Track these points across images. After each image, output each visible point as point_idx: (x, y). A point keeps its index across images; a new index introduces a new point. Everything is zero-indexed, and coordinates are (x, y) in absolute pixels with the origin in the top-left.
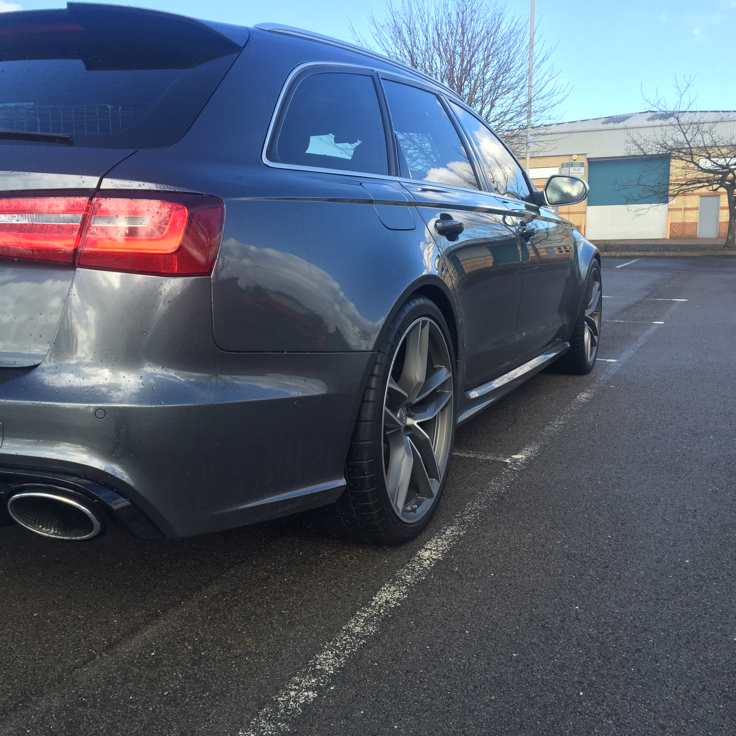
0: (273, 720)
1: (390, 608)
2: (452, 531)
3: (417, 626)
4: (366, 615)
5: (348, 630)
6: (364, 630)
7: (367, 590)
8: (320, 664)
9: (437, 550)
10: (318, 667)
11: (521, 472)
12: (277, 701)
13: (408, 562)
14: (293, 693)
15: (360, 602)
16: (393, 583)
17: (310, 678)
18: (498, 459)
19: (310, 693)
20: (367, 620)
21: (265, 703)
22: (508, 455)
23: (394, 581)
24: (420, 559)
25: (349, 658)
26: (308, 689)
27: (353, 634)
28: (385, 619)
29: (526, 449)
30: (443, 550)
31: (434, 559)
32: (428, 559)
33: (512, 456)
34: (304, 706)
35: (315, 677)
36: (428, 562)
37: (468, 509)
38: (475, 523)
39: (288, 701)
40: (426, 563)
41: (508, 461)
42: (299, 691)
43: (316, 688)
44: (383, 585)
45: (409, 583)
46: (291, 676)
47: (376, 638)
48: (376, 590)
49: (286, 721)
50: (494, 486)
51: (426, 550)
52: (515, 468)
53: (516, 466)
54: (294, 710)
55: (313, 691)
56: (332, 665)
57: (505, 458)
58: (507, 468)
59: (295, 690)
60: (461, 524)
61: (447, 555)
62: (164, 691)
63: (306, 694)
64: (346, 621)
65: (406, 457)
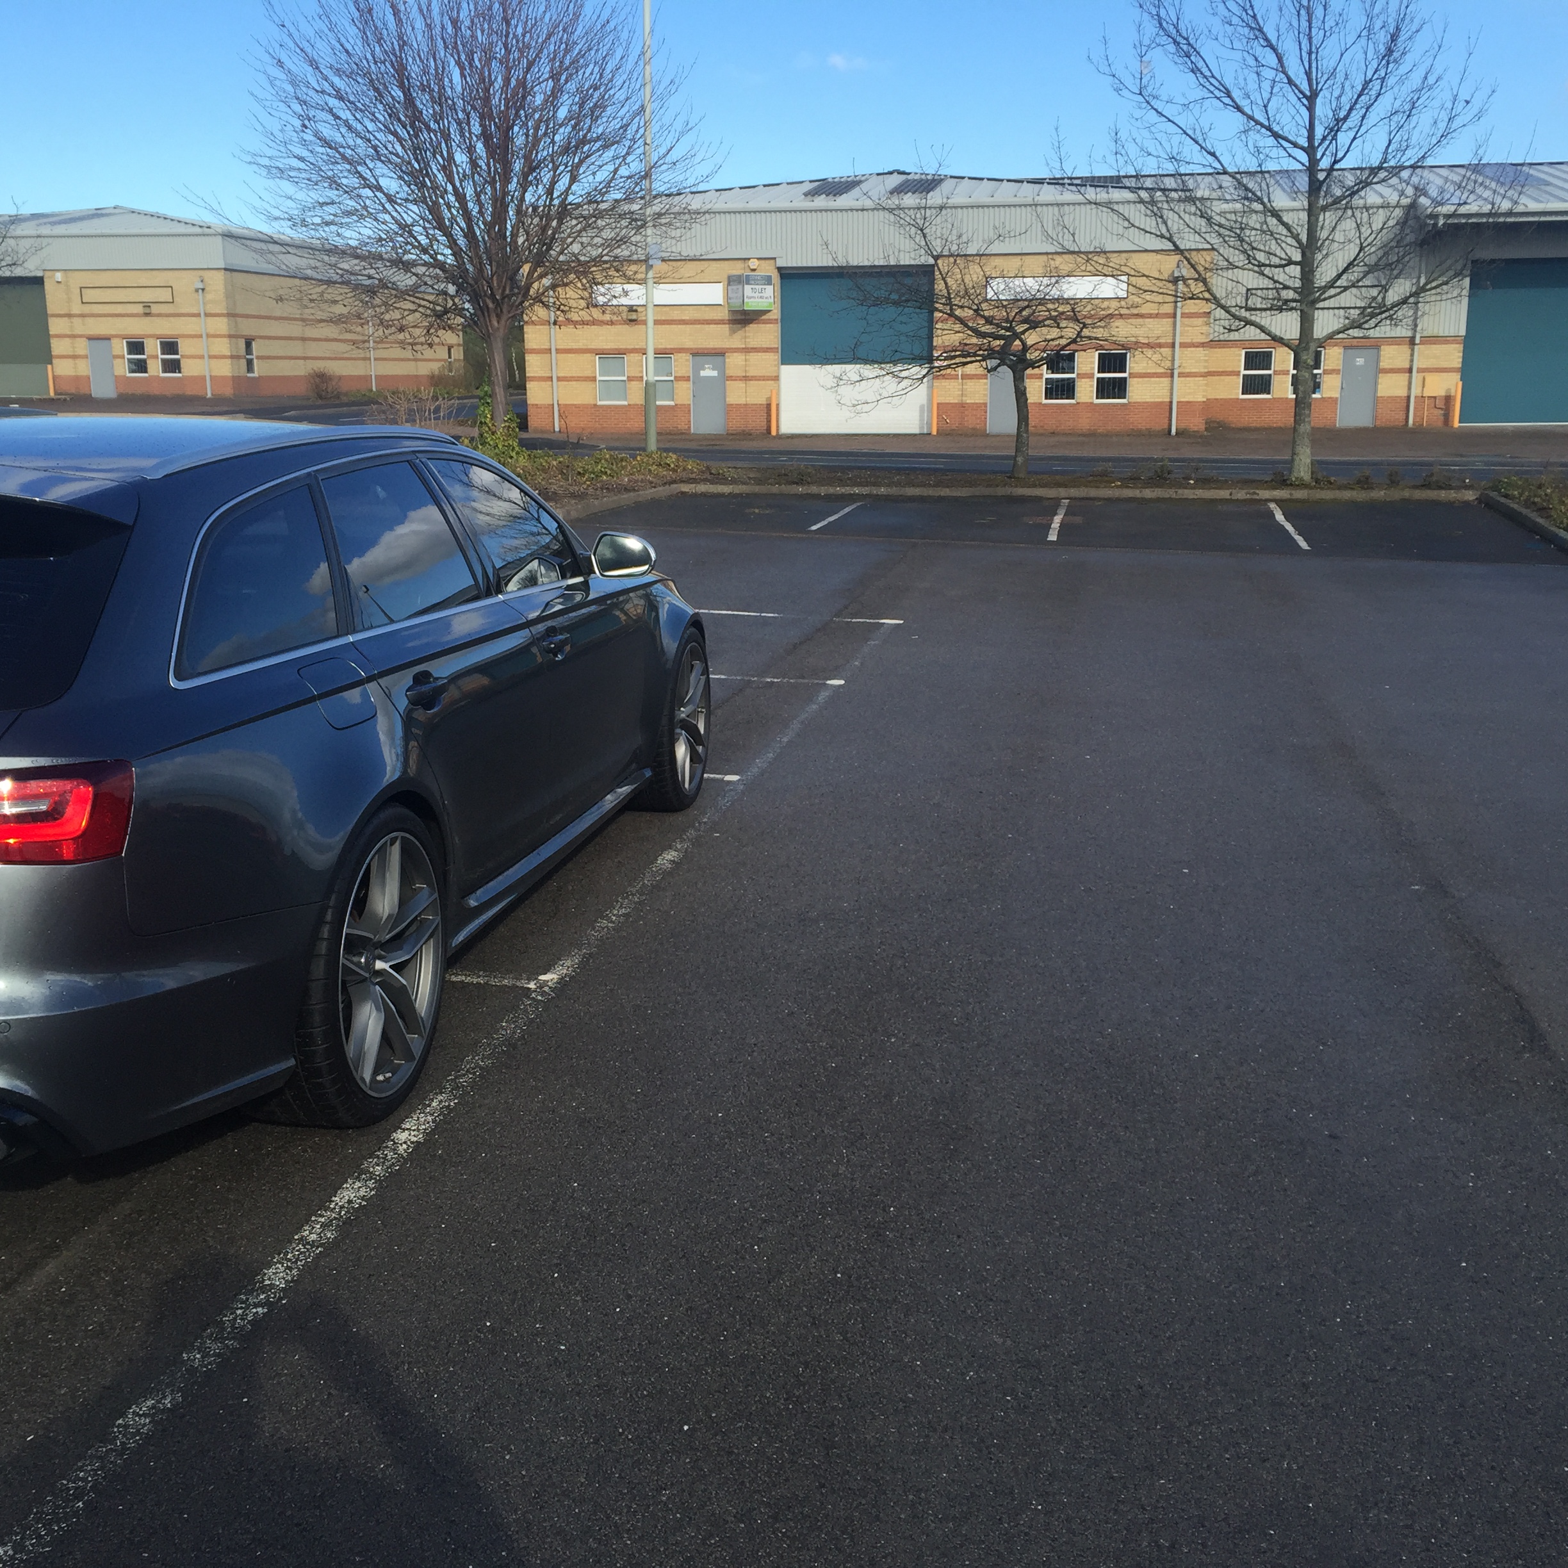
0: (220, 1339)
1: (353, 1207)
2: (441, 1102)
3: (385, 1226)
4: (323, 1220)
5: (301, 1239)
6: (321, 1237)
7: (325, 1190)
8: (269, 1279)
9: (418, 1130)
10: (267, 1282)
11: (547, 1005)
12: (222, 1320)
13: (379, 1150)
14: (239, 1312)
15: (315, 1205)
16: (358, 1179)
17: (258, 1295)
18: (518, 984)
19: (260, 1310)
20: (323, 1225)
21: (208, 1325)
22: (533, 976)
23: (360, 1174)
24: (395, 1143)
25: (303, 1269)
26: (256, 1306)
27: (308, 1243)
28: (347, 1222)
29: (561, 963)
30: (425, 1129)
31: (412, 1143)
32: (405, 1143)
33: (540, 978)
34: (255, 1322)
35: (263, 1293)
36: (405, 1146)
37: (466, 1066)
38: (472, 1088)
39: (235, 1319)
40: (402, 1149)
41: (532, 986)
42: (247, 1308)
43: (266, 1303)
44: (346, 1182)
45: (379, 1175)
46: (236, 1295)
47: (336, 1243)
48: (336, 1188)
49: (233, 1338)
50: (507, 1028)
51: (404, 1130)
52: (539, 998)
53: (543, 994)
54: (242, 1328)
55: (263, 1308)
56: (284, 1278)
57: (529, 980)
58: (528, 997)
59: (241, 1308)
60: (452, 1089)
61: (429, 1135)
62: (87, 1326)
63: (254, 1310)
64: (299, 1229)
65: (374, 1013)
